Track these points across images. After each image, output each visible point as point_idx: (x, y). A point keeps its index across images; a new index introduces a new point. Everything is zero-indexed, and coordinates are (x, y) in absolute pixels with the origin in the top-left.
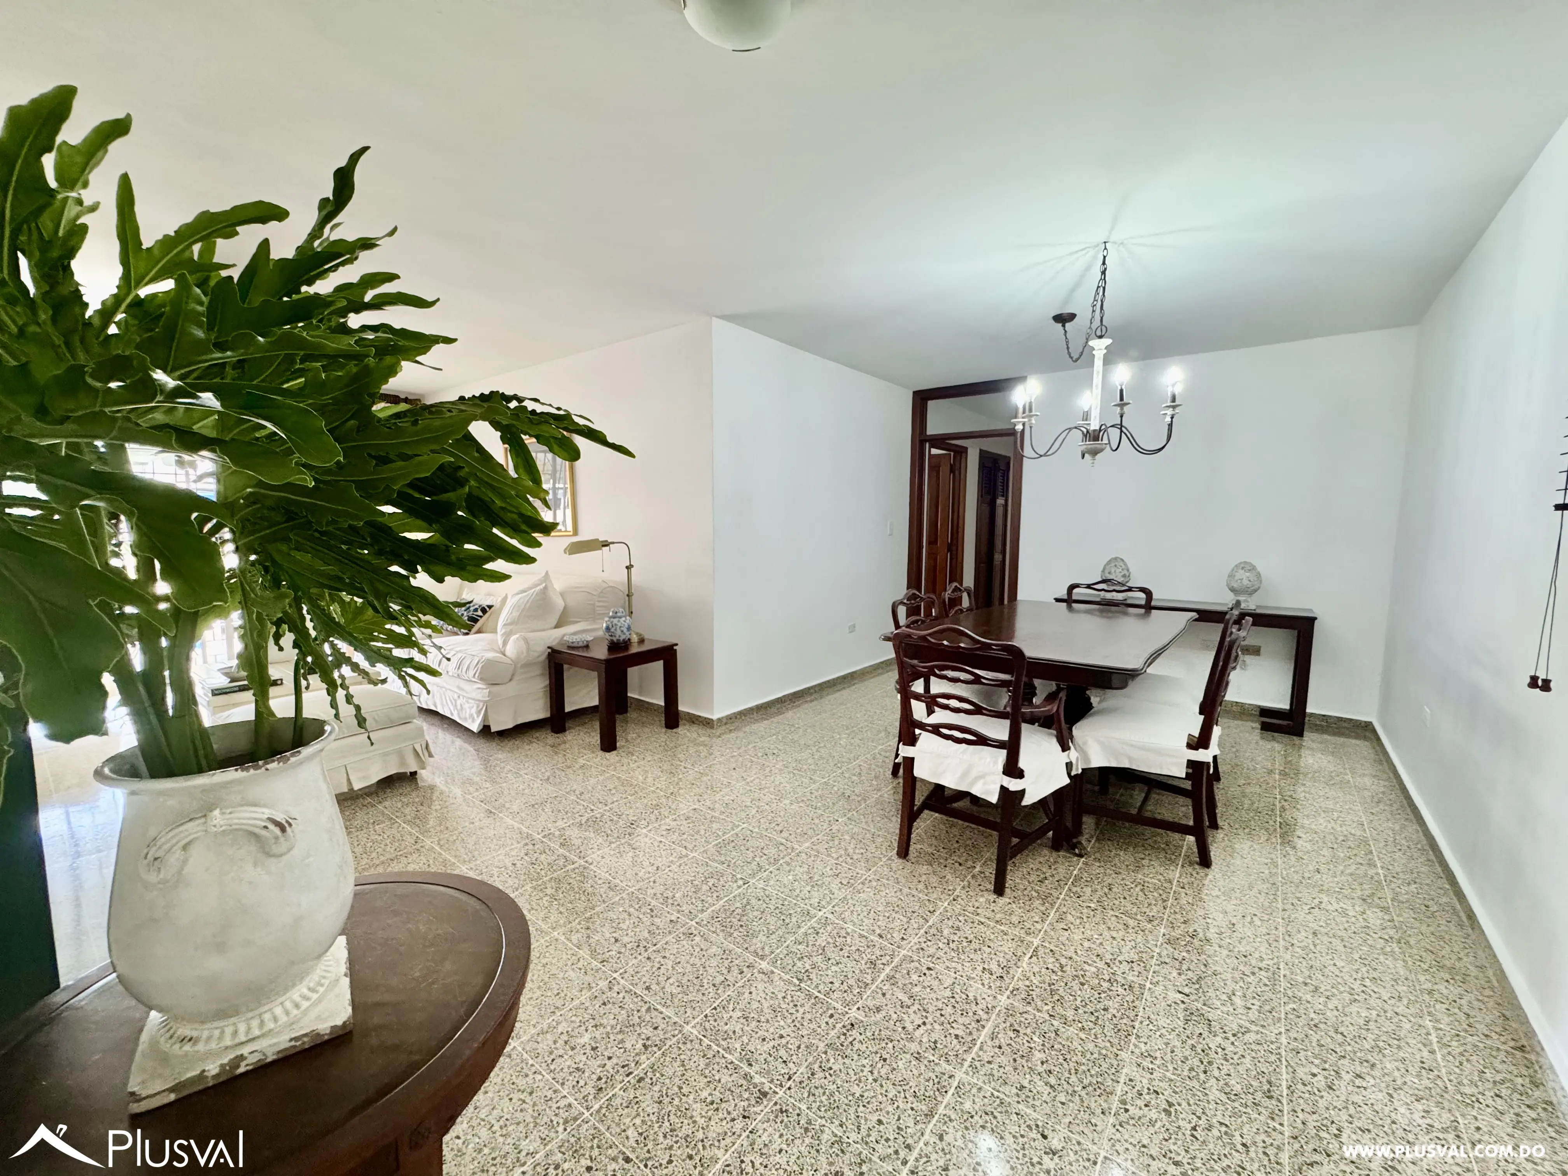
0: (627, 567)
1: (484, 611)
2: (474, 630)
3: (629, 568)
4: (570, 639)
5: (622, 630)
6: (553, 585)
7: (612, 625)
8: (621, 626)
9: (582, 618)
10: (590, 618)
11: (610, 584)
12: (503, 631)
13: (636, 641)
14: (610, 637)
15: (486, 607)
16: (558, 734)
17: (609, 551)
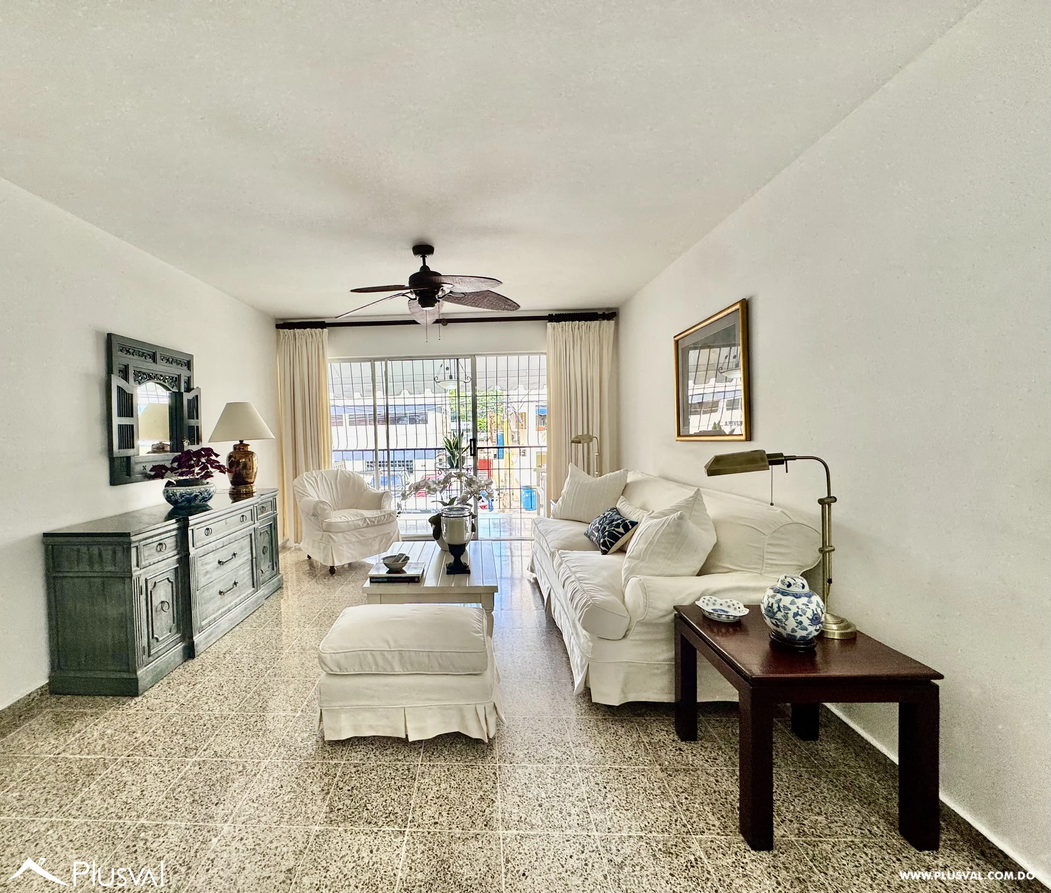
0: (821, 502)
1: (627, 529)
2: (614, 548)
3: (827, 502)
4: (707, 604)
5: (798, 618)
6: (706, 510)
7: (779, 607)
8: (798, 611)
9: (738, 566)
10: (754, 569)
11: (795, 520)
12: (627, 565)
13: (836, 638)
14: (775, 628)
15: (629, 524)
16: (684, 743)
17: (787, 472)
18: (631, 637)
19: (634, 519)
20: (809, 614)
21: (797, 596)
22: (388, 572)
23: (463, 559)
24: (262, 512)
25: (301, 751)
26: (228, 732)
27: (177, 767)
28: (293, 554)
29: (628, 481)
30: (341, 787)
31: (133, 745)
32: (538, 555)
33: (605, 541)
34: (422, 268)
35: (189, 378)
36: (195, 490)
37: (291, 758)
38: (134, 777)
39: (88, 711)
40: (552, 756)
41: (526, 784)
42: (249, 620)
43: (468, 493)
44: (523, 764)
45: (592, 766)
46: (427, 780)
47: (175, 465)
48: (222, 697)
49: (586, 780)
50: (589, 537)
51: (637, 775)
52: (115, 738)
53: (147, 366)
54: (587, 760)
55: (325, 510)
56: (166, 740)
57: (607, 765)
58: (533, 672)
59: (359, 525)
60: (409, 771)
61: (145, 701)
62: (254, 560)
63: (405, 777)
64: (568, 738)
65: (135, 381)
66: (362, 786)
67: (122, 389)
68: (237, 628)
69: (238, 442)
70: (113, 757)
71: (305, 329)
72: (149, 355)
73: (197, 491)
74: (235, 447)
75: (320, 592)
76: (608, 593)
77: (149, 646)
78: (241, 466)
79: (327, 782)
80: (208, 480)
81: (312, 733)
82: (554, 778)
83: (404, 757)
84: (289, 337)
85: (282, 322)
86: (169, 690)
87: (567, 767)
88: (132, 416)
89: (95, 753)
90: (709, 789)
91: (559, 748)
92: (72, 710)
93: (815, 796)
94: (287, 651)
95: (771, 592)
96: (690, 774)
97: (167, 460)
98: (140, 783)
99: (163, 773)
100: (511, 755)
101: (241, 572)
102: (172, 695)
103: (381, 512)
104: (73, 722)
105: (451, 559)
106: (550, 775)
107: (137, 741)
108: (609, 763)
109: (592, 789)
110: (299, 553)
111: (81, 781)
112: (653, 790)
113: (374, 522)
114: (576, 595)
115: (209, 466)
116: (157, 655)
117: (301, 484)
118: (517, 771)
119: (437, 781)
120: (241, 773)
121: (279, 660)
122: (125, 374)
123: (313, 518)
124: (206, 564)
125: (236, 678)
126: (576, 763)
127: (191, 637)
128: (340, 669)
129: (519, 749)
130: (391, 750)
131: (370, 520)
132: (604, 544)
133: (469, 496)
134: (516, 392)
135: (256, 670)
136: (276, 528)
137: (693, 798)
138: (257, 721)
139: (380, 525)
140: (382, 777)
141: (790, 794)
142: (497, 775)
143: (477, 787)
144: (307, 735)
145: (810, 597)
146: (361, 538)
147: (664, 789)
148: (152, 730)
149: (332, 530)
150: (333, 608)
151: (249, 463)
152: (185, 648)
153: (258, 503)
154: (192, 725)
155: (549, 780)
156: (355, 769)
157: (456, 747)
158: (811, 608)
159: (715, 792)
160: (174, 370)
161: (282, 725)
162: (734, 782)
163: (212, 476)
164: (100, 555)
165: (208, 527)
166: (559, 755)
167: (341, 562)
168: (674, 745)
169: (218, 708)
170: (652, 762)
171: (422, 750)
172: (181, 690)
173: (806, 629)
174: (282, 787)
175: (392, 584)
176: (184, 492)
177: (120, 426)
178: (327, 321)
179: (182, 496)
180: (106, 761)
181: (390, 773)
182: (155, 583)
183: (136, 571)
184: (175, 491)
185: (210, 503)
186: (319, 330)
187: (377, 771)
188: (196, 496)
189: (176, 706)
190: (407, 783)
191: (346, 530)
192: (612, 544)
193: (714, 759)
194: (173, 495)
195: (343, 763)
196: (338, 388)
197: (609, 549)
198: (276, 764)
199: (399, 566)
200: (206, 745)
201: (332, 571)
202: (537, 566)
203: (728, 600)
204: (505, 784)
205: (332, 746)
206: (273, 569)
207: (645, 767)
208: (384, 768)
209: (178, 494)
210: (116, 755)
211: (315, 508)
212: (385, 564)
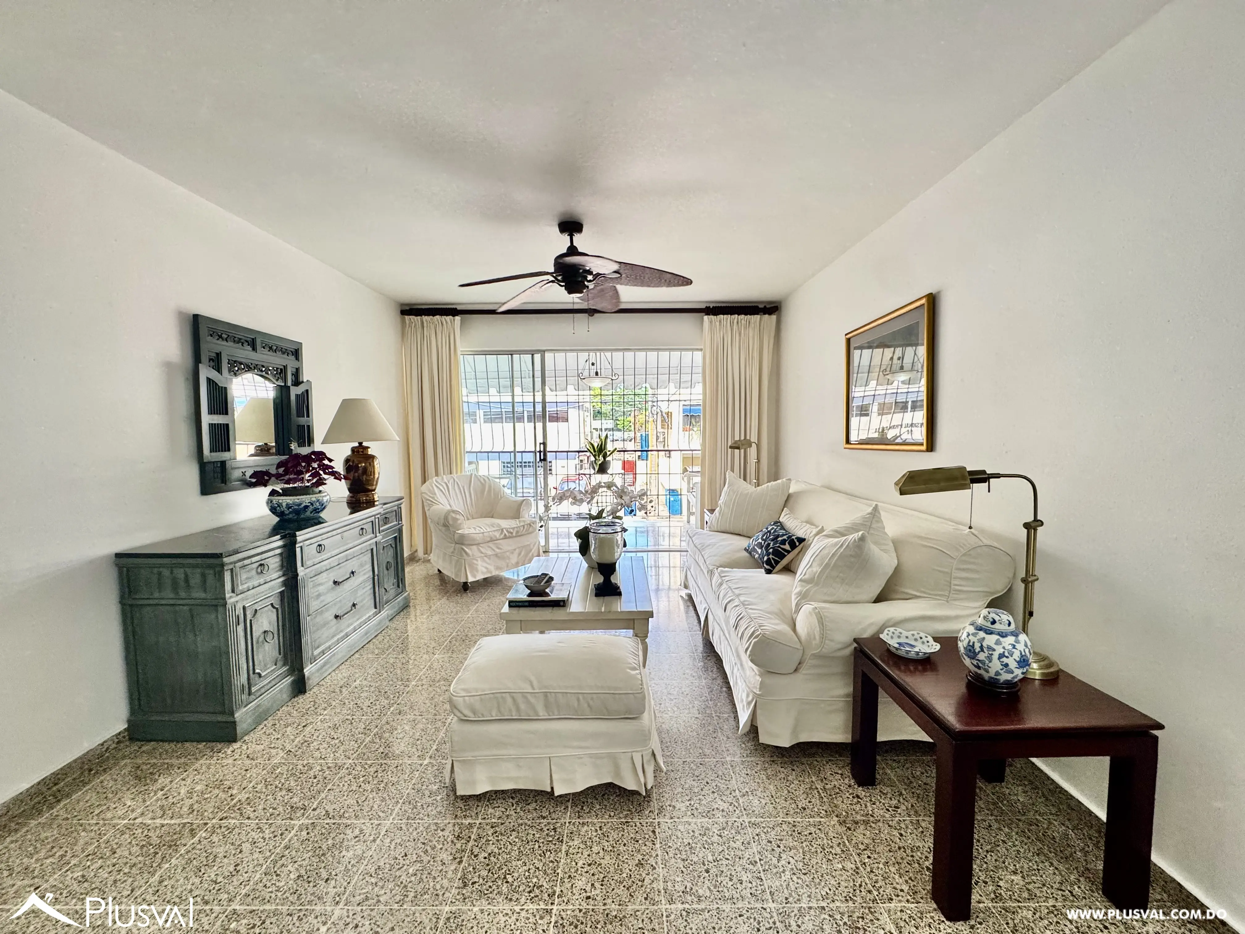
0: (1027, 526)
1: (793, 546)
2: (779, 567)
3: (1032, 526)
4: (892, 637)
5: (1004, 659)
6: (884, 528)
7: (982, 647)
8: (1004, 652)
9: (924, 593)
10: (939, 595)
11: (987, 542)
12: (798, 590)
13: (1037, 678)
14: (976, 670)
15: (796, 540)
16: (861, 788)
17: (989, 491)
18: (803, 671)
19: (800, 534)
20: (1017, 655)
21: (1003, 635)
22: (529, 595)
23: (613, 579)
24: (386, 524)
25: (430, 808)
26: (344, 785)
27: (280, 832)
28: (422, 567)
29: (791, 491)
30: (475, 853)
31: (228, 804)
32: (692, 570)
33: (769, 559)
34: (569, 248)
35: (297, 370)
36: (305, 499)
37: (417, 817)
38: (227, 847)
39: (175, 761)
40: (717, 809)
41: (689, 844)
42: (371, 646)
43: (618, 504)
44: (685, 819)
45: (762, 820)
46: (576, 843)
47: (281, 470)
48: (337, 741)
49: (757, 838)
50: (750, 553)
51: (813, 829)
52: (206, 796)
53: (245, 354)
54: (756, 812)
55: (457, 519)
56: (268, 797)
57: (778, 819)
58: (691, 706)
59: (496, 536)
60: (555, 832)
61: (245, 747)
62: (376, 578)
63: (551, 839)
64: (733, 784)
65: (230, 371)
66: (501, 851)
67: (213, 381)
68: (357, 655)
69: (356, 444)
70: (202, 822)
71: (434, 316)
72: (247, 341)
73: (307, 501)
74: (353, 450)
75: (452, 612)
76: (777, 621)
77: (249, 683)
78: (360, 472)
79: (459, 848)
80: (321, 488)
81: (443, 785)
82: (720, 836)
83: (550, 814)
84: (415, 325)
85: (407, 308)
86: (274, 733)
87: (735, 821)
88: (227, 413)
89: (181, 816)
90: (893, 845)
91: (724, 798)
92: (155, 761)
93: (1007, 850)
94: (413, 683)
95: (971, 630)
96: (871, 826)
97: (272, 465)
98: (234, 855)
99: (262, 840)
100: (671, 808)
101: (360, 593)
102: (278, 739)
103: (520, 521)
104: (157, 777)
105: (600, 579)
106: (716, 831)
107: (232, 800)
108: (781, 816)
109: (764, 849)
110: (428, 565)
111: (160, 854)
112: (832, 847)
113: (512, 533)
114: (741, 622)
115: (321, 472)
116: (259, 693)
117: (430, 491)
118: (679, 827)
119: (588, 843)
120: (357, 839)
121: (404, 695)
122: (216, 363)
123: (443, 529)
124: (319, 585)
125: (354, 717)
126: (745, 816)
127: (301, 670)
128: (474, 713)
129: (680, 800)
130: (534, 805)
131: (507, 531)
132: (768, 562)
133: (619, 508)
134: (665, 391)
135: (378, 707)
136: (401, 541)
137: (876, 856)
138: (377, 771)
139: (520, 536)
140: (524, 839)
141: (981, 848)
142: (657, 833)
143: (634, 850)
144: (436, 787)
145: (1016, 635)
146: (498, 550)
147: (843, 846)
148: (251, 785)
149: (466, 543)
150: (466, 630)
151: (369, 469)
152: (294, 683)
153: (380, 513)
154: (300, 778)
155: (716, 838)
156: (492, 831)
157: (609, 799)
158: (1019, 649)
159: (899, 848)
160: (278, 360)
161: (407, 776)
162: (919, 835)
163: (325, 484)
164: (187, 580)
165: (320, 543)
166: (725, 806)
167: (475, 577)
168: (851, 791)
169: (332, 755)
170: (829, 813)
171: (569, 804)
172: (288, 733)
173: (1012, 672)
174: (406, 855)
175: (534, 609)
176: (291, 502)
177: (212, 426)
178: (459, 308)
179: (289, 507)
180: (194, 827)
181: (534, 835)
182: (256, 611)
183: (231, 597)
184: (280, 501)
185: (323, 515)
186: (449, 318)
187: (518, 833)
188: (306, 507)
189: (282, 754)
190: (553, 846)
191: (480, 542)
192: (777, 563)
193: (895, 807)
194: (279, 506)
195: (478, 822)
196: (471, 382)
197: (774, 568)
198: (399, 826)
199: (541, 588)
200: (316, 803)
201: (465, 587)
202: (691, 583)
203: (915, 633)
204: (665, 845)
205: (466, 802)
206: (398, 586)
207: (822, 820)
208: (527, 827)
209: (284, 504)
210: (206, 818)
211: (446, 518)
212: (527, 586)
